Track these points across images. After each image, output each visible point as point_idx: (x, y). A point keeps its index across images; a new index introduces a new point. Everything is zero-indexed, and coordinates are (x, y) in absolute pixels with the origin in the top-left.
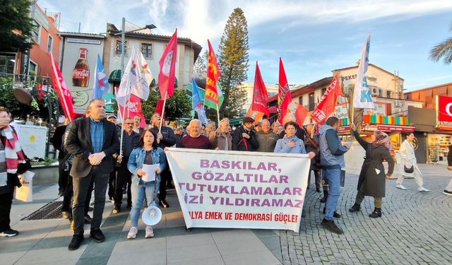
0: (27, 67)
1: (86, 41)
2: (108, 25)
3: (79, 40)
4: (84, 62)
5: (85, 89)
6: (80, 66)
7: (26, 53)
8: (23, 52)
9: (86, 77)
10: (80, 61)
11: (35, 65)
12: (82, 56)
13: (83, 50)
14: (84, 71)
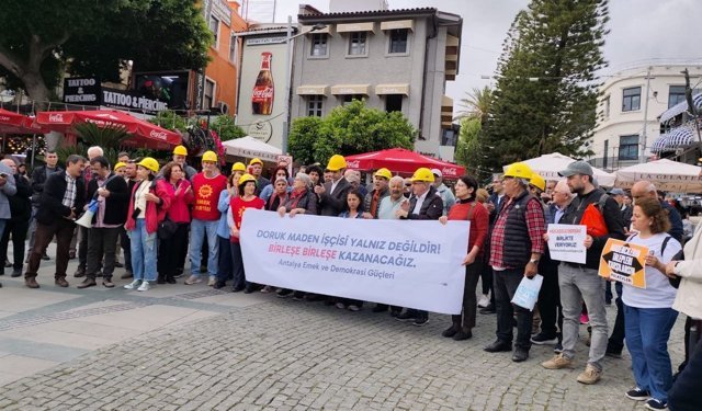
0: (202, 88)
1: (270, 40)
2: (301, 7)
3: (261, 41)
4: (266, 75)
5: (268, 117)
6: (262, 82)
7: (199, 72)
8: (196, 70)
9: (269, 99)
10: (261, 73)
11: (212, 84)
12: (265, 65)
13: (266, 54)
14: (267, 88)
